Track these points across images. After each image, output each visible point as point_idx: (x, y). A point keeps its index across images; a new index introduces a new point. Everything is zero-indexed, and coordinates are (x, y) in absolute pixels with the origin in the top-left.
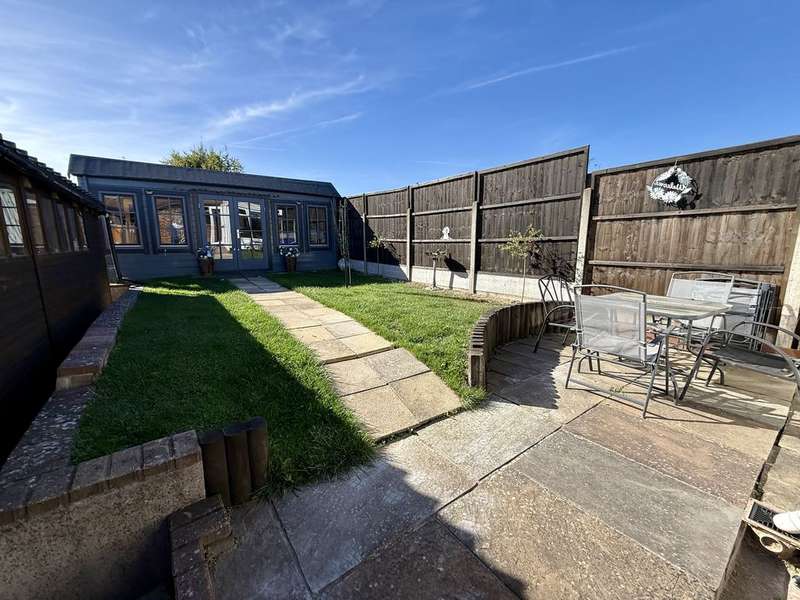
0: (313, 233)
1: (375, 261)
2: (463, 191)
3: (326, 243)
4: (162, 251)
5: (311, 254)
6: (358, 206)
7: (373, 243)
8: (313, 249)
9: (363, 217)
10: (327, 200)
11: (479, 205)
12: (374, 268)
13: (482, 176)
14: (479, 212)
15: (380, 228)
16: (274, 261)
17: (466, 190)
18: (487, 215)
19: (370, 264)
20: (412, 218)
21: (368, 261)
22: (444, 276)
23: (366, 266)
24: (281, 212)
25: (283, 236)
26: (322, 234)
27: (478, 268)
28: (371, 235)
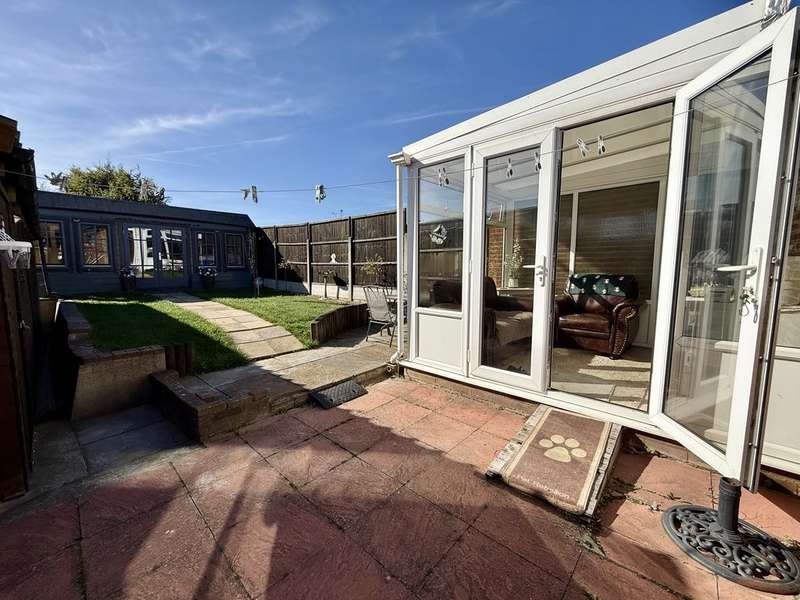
0: (231, 256)
1: (283, 279)
2: (343, 229)
3: (242, 264)
4: (86, 270)
5: (230, 275)
6: (269, 235)
7: (282, 265)
8: (231, 270)
9: (274, 244)
10: (244, 230)
11: (352, 239)
12: (284, 285)
13: (354, 220)
14: (353, 244)
15: (288, 252)
16: (194, 280)
17: (344, 229)
18: (357, 246)
19: (280, 282)
20: (311, 247)
21: (279, 279)
22: (332, 290)
23: (277, 284)
24: (200, 236)
25: (202, 258)
26: (239, 258)
27: (353, 283)
28: (280, 258)
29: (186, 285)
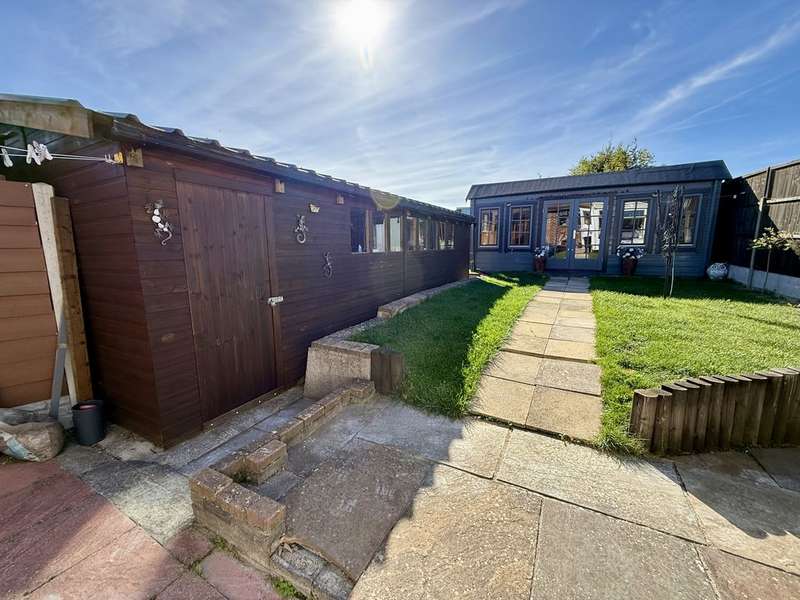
1: (764, 269)
3: (692, 242)
4: (510, 250)
6: (757, 186)
9: (761, 203)
16: (609, 262)
19: (758, 273)
21: (755, 268)
23: (752, 276)
29: (600, 269)
